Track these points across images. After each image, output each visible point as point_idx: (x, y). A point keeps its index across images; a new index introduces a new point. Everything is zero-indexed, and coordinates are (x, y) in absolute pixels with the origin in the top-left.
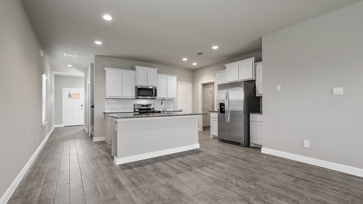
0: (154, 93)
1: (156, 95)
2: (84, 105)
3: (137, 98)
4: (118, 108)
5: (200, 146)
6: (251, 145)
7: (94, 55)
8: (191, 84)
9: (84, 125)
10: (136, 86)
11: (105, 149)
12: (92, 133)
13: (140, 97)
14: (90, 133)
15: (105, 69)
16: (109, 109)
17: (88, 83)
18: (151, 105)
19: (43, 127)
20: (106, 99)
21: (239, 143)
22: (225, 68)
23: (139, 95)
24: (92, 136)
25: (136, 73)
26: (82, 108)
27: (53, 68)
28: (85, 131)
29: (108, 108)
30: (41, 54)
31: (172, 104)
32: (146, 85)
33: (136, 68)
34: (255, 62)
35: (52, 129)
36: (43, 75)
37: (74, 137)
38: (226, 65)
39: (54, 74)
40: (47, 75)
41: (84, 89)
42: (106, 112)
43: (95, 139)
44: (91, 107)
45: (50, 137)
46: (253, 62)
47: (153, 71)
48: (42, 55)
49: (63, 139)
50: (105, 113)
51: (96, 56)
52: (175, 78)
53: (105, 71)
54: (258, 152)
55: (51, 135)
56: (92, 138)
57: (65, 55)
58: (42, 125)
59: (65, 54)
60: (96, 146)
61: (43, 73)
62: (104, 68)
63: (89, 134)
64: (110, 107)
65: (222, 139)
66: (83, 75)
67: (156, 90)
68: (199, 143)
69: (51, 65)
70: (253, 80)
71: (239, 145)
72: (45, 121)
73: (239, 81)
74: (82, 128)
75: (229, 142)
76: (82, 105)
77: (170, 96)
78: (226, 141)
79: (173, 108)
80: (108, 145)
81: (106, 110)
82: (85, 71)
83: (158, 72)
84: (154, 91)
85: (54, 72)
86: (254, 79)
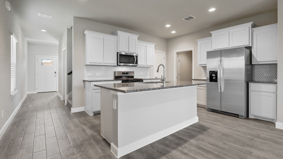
0: (135, 60)
1: (137, 63)
2: (57, 73)
3: (118, 65)
4: (98, 75)
5: (199, 120)
6: (251, 116)
7: (73, 17)
8: (165, 53)
9: (58, 91)
10: (118, 53)
11: (90, 125)
12: (69, 102)
13: (122, 64)
14: (66, 101)
15: (86, 32)
16: (89, 77)
17: (63, 50)
18: (131, 72)
19: (12, 98)
20: (85, 65)
21: (238, 115)
22: (211, 35)
23: (121, 62)
24: (69, 106)
25: (117, 38)
26: (56, 75)
27: (25, 33)
28: (59, 98)
29: (87, 75)
30: (7, 8)
31: (149, 72)
32: (128, 52)
33: (118, 33)
34: (252, 28)
35: (25, 97)
36: (12, 36)
37: (48, 107)
38: (212, 32)
39: (27, 41)
40: (17, 37)
41: (58, 57)
42: (86, 79)
43: (74, 110)
44: (68, 74)
45: (22, 106)
46: (249, 27)
47: (134, 37)
48: (10, 9)
49: (36, 110)
50: (84, 81)
51: (75, 17)
52: (153, 46)
53: (84, 35)
54: (271, 127)
55: (23, 103)
56: (71, 109)
57: (39, 16)
58: (11, 96)
59: (39, 14)
60: (76, 120)
61: (11, 34)
62: (83, 32)
63: (65, 103)
64: (90, 74)
65: (211, 109)
66: (57, 42)
67: (137, 57)
68: (197, 116)
69: (23, 30)
70: (250, 47)
71: (238, 117)
72: (15, 90)
73: (230, 48)
74: (55, 95)
75: (222, 113)
76: (55, 72)
77: (149, 64)
78: (217, 112)
79: (150, 76)
80: (90, 119)
81: (85, 78)
82: (59, 37)
83: (139, 39)
84: (135, 58)
85: (27, 39)
86: (250, 45)
